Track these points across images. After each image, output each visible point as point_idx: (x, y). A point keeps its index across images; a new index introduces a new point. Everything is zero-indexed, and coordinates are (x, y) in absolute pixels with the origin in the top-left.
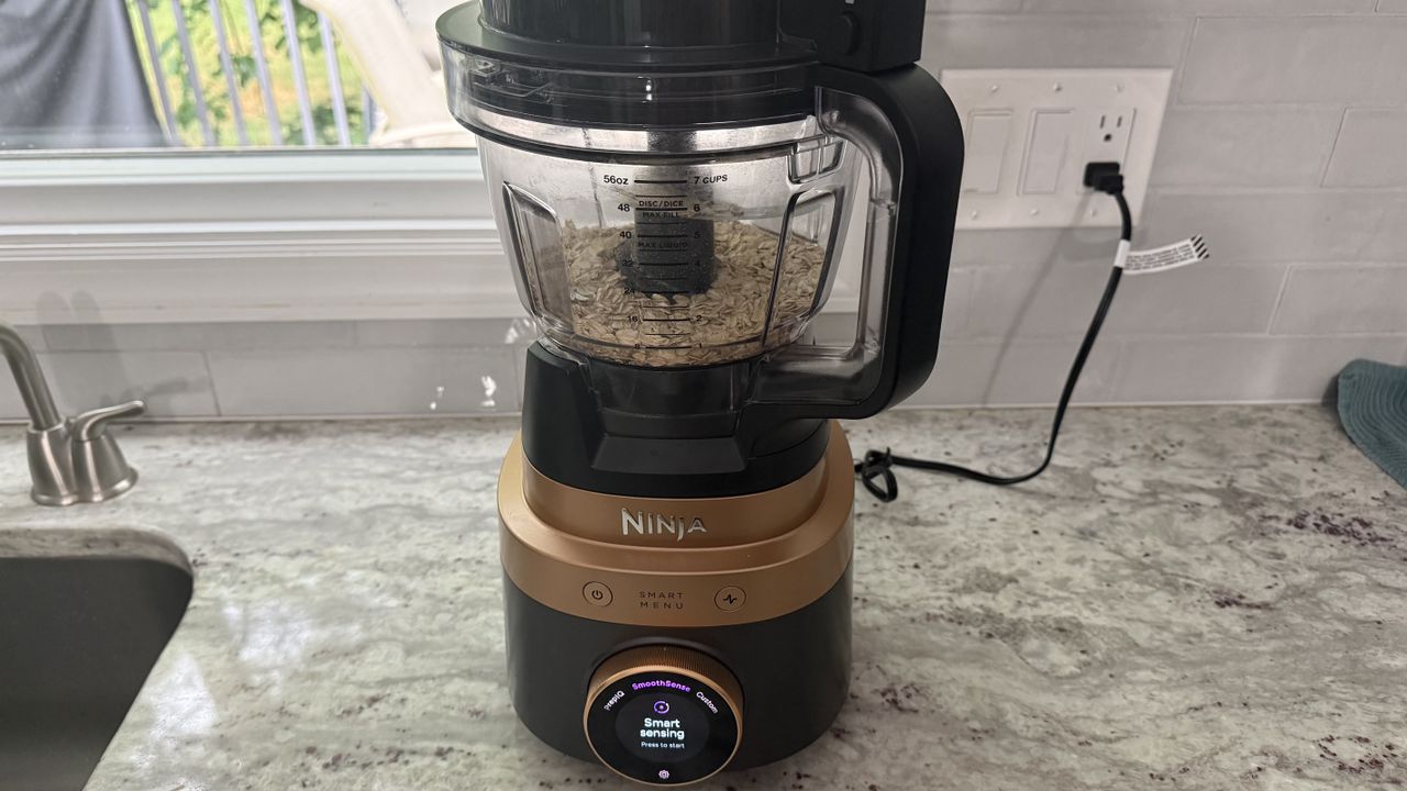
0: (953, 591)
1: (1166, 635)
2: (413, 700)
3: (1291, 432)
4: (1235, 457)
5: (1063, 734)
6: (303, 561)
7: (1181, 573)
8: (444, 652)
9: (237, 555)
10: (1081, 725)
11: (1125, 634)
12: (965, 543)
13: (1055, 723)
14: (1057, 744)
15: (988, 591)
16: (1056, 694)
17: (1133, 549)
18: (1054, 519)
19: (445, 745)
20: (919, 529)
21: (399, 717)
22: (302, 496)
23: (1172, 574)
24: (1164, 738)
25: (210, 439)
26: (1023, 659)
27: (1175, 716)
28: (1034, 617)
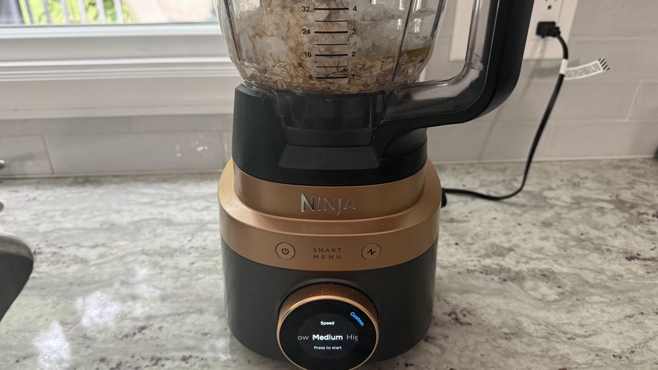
0: (480, 256)
1: (602, 276)
2: (166, 328)
3: (642, 171)
4: (616, 184)
5: (558, 333)
6: (100, 250)
7: (603, 243)
8: (185, 299)
9: (60, 248)
10: (566, 328)
11: (580, 276)
12: (482, 231)
13: (552, 328)
14: (555, 340)
15: (499, 255)
16: (548, 311)
17: (573, 231)
18: (528, 217)
19: (187, 354)
20: (455, 224)
21: (158, 338)
22: (100, 215)
23: (599, 244)
24: (616, 334)
25: (47, 186)
26: (525, 292)
27: (619, 321)
28: (528, 269)
